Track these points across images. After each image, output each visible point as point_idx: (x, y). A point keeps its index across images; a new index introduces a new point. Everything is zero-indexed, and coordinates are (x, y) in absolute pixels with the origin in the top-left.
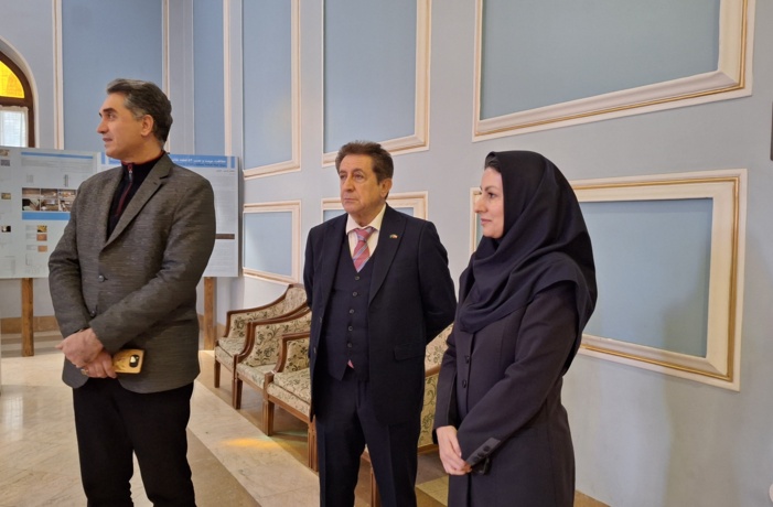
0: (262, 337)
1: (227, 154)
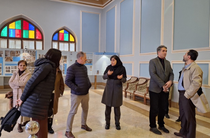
0: (130, 85)
1: (115, 52)
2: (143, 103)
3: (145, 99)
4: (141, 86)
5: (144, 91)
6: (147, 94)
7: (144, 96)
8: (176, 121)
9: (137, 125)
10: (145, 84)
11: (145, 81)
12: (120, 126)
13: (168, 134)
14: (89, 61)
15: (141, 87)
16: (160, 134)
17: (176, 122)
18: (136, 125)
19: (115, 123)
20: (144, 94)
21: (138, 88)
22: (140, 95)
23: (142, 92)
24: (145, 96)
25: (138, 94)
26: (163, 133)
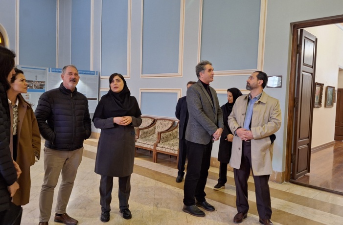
1: (91, 70)
2: (150, 160)
3: (154, 153)
4: (146, 130)
5: (152, 140)
6: (158, 145)
7: (152, 147)
8: (215, 187)
9: (158, 204)
10: (153, 127)
11: (151, 121)
12: (129, 211)
13: (213, 213)
14: (38, 84)
15: (147, 133)
16: (203, 215)
17: (215, 189)
18: (155, 203)
19: (120, 207)
20: (153, 144)
21: (140, 134)
22: (146, 146)
23: (150, 140)
24: (155, 148)
25: (142, 145)
26: (206, 212)
